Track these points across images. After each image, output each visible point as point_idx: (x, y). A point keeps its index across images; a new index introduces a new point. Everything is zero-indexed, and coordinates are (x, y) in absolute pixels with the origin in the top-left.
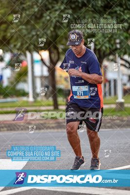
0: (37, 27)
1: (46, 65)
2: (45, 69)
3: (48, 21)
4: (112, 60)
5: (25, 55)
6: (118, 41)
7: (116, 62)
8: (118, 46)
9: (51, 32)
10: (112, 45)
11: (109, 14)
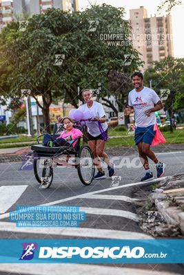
0: (32, 74)
1: (41, 107)
2: (40, 109)
3: (41, 69)
6: (100, 84)
9: (44, 79)
11: (91, 62)
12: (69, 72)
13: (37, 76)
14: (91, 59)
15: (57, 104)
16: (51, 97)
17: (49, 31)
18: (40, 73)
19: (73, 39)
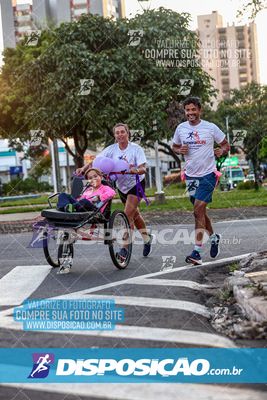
0: (59, 108)
1: (72, 154)
2: (71, 158)
3: (72, 100)
4: (149, 146)
5: (47, 143)
6: (155, 122)
7: (153, 147)
8: (155, 128)
9: (76, 113)
10: (148, 128)
11: (144, 91)
12: (112, 105)
13: (67, 111)
14: (143, 86)
15: (95, 150)
16: (86, 140)
17: (84, 46)
18: (71, 106)
19: (118, 57)
